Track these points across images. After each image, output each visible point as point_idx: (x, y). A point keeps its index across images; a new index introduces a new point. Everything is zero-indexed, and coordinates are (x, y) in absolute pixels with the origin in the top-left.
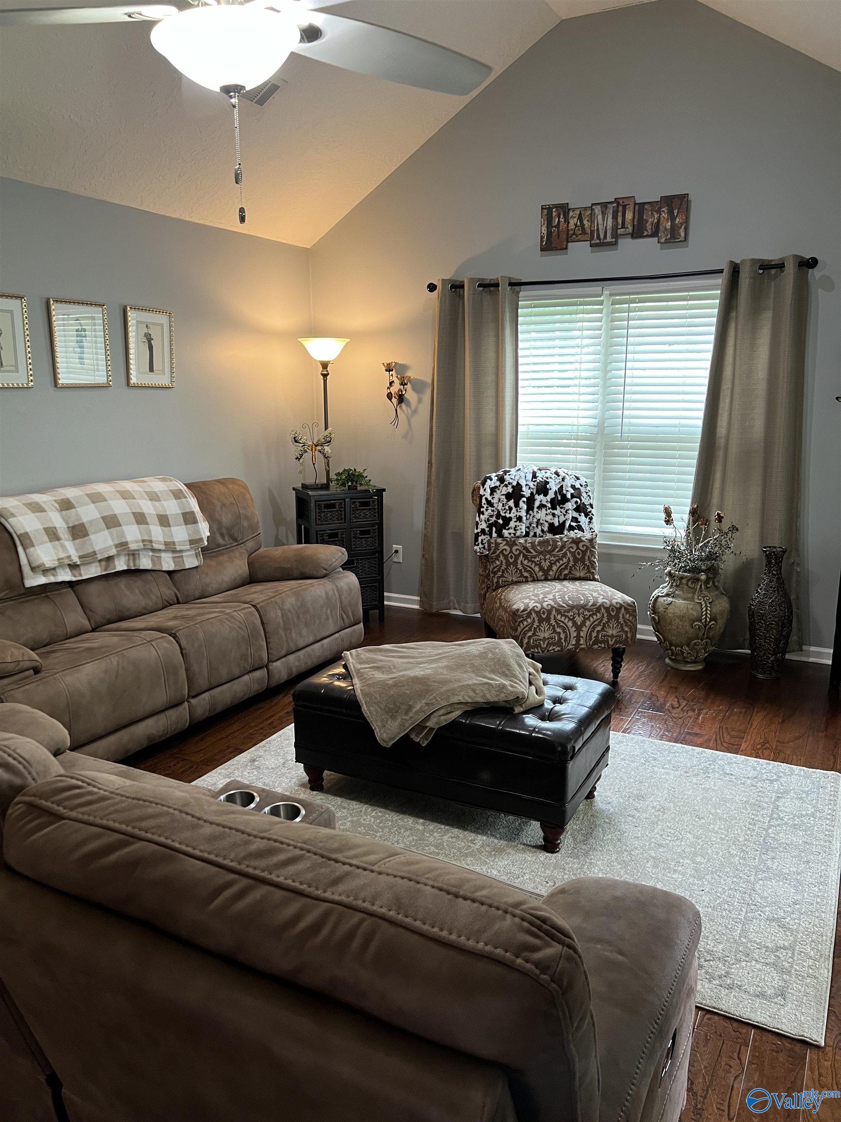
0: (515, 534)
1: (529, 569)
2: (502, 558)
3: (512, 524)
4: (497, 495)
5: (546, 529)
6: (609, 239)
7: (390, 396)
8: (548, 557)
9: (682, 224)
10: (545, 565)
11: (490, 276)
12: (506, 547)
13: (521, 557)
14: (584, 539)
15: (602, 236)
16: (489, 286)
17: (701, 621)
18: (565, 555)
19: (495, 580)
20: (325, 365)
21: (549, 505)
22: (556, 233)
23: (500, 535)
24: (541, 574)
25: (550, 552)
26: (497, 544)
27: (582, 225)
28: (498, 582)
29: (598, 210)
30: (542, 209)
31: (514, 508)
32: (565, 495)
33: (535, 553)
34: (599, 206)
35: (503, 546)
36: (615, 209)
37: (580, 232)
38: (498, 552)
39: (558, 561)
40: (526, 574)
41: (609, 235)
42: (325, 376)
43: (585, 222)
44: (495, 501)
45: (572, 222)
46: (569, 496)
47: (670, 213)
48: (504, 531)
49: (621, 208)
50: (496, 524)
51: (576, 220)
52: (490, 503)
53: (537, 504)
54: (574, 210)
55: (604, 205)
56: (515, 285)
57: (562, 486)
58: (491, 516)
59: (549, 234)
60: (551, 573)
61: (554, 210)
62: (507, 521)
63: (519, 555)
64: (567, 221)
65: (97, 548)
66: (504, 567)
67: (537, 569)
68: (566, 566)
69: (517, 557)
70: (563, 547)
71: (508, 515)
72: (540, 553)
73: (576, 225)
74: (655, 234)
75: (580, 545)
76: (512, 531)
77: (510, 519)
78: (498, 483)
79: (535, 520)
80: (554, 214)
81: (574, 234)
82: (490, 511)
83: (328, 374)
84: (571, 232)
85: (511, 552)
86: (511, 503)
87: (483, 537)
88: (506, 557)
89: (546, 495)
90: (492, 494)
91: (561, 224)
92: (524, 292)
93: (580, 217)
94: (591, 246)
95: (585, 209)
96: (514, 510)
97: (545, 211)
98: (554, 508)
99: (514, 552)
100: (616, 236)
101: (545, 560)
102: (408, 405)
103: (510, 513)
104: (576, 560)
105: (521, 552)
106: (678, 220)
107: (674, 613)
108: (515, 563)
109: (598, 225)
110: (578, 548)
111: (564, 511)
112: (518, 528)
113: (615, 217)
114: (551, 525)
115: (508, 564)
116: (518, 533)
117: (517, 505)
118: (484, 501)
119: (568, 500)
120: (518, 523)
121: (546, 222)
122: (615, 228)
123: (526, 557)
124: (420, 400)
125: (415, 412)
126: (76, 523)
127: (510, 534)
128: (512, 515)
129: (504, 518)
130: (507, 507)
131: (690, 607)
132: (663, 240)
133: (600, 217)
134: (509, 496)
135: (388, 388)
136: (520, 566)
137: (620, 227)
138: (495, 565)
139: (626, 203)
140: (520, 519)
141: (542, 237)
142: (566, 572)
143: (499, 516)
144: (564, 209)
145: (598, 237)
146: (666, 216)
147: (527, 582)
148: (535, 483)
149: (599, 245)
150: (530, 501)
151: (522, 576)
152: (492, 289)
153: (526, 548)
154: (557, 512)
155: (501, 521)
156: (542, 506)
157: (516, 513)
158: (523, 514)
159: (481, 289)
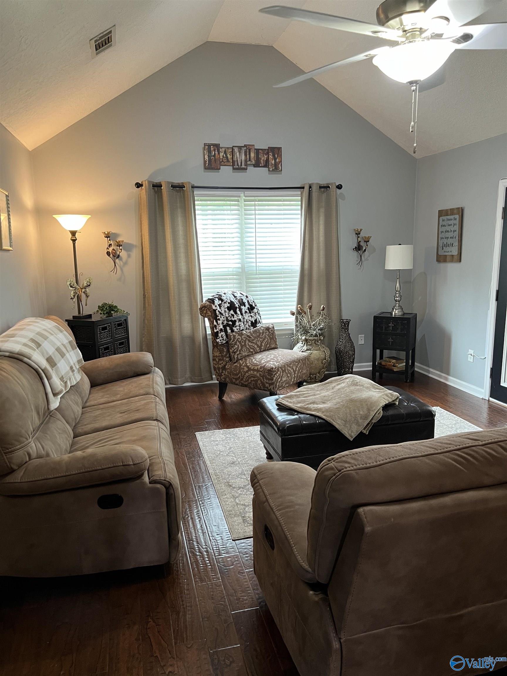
0: (240, 329)
1: (252, 347)
2: (238, 343)
3: (237, 324)
4: (222, 308)
5: (250, 324)
6: (243, 166)
7: (108, 254)
8: (259, 339)
9: (279, 162)
10: (259, 343)
11: (177, 181)
12: (239, 337)
13: (247, 342)
14: (270, 327)
15: (239, 164)
16: (178, 187)
17: (325, 359)
18: (265, 336)
19: (236, 356)
20: (73, 233)
21: (248, 311)
22: (214, 160)
23: (232, 331)
24: (258, 349)
25: (259, 336)
26: (234, 336)
27: (227, 157)
28: (237, 358)
29: (236, 150)
30: (205, 145)
31: (234, 314)
32: (252, 305)
33: (253, 338)
34: (237, 148)
35: (237, 337)
36: (246, 150)
37: (226, 161)
38: (235, 340)
39: (264, 340)
40: (251, 350)
41: (243, 164)
42: (74, 241)
43: (228, 156)
44: (223, 312)
45: (222, 154)
46: (254, 306)
47: (274, 156)
48: (234, 328)
49: (248, 150)
50: (228, 325)
51: (223, 154)
52: (221, 313)
53: (243, 311)
54: (222, 148)
55: (240, 148)
56: (193, 187)
57: (248, 300)
58: (224, 321)
59: (210, 160)
60: (262, 347)
61: (212, 147)
62: (234, 322)
63: (246, 340)
64: (219, 154)
66: (240, 348)
67: (256, 346)
68: (268, 343)
70: (263, 333)
71: (233, 319)
72: (255, 338)
73: (223, 156)
74: (265, 166)
75: (270, 330)
76: (238, 328)
78: (220, 302)
79: (246, 320)
80: (212, 149)
81: (222, 161)
82: (222, 318)
83: (76, 240)
84: (221, 160)
85: (242, 339)
86: (232, 312)
87: (222, 333)
88: (240, 342)
89: (245, 306)
90: (220, 308)
91: (216, 155)
92: (196, 192)
93: (225, 152)
94: (234, 169)
95: (228, 148)
96: (235, 316)
97: (207, 147)
98: (250, 313)
100: (246, 165)
101: (258, 341)
102: (121, 260)
104: (271, 339)
106: (277, 160)
107: (314, 358)
108: (245, 346)
109: (237, 158)
110: (269, 332)
111: (254, 314)
112: (241, 326)
113: (246, 155)
114: (252, 322)
115: (242, 346)
117: (236, 313)
118: (217, 313)
119: (254, 308)
120: (240, 323)
121: (207, 153)
122: (246, 161)
123: (249, 341)
124: (129, 256)
125: (126, 263)
128: (235, 319)
129: (231, 321)
130: (230, 315)
132: (271, 170)
133: (238, 154)
134: (229, 309)
135: (107, 248)
136: (248, 346)
137: (248, 160)
138: (234, 348)
139: (250, 148)
140: (240, 320)
141: (205, 162)
142: (268, 346)
143: (227, 320)
144: (217, 146)
145: (238, 165)
146: (272, 157)
147: (252, 354)
148: (237, 300)
149: (238, 168)
150: (241, 310)
151: (250, 351)
152: (178, 189)
153: (248, 336)
154: (252, 314)
155: (231, 323)
156: (246, 312)
157: (237, 318)
158: (240, 317)
159: (172, 188)
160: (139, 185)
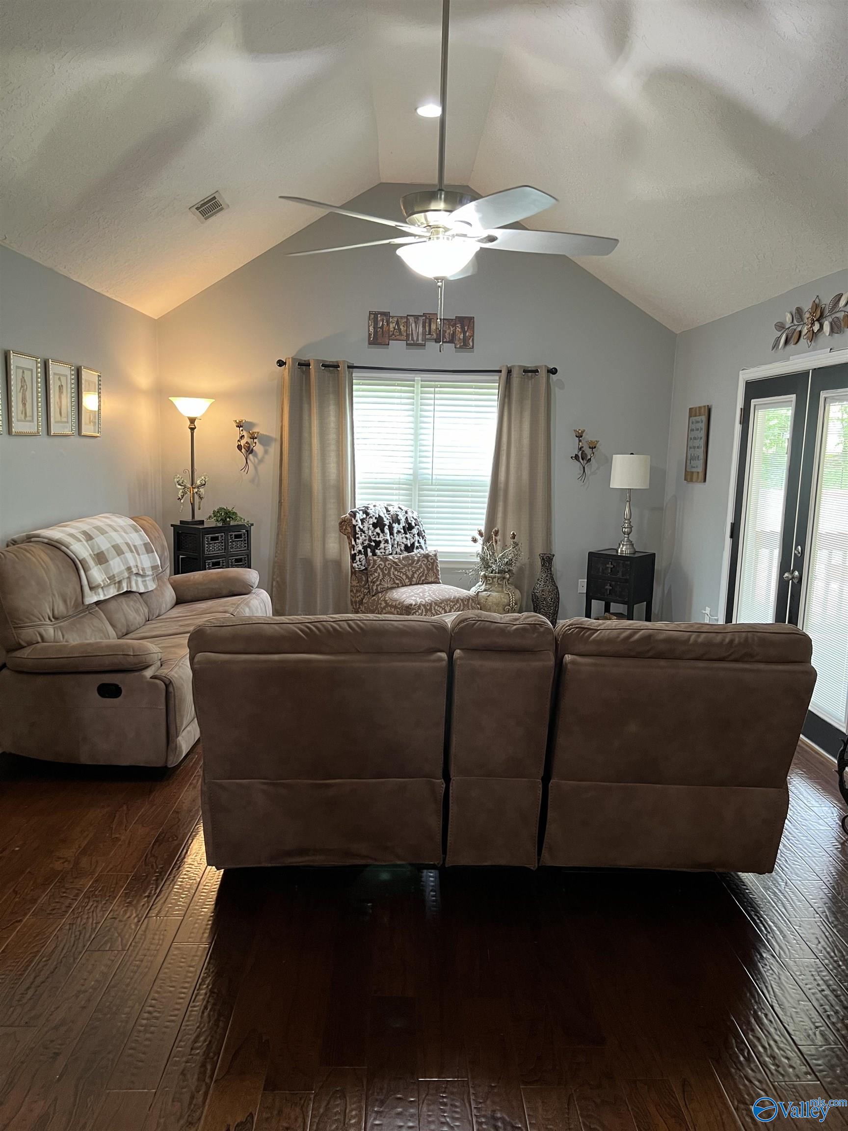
0: (385, 553)
1: (399, 577)
2: (379, 571)
3: (382, 545)
4: (366, 525)
5: (403, 548)
6: (420, 342)
7: (240, 447)
8: (410, 568)
9: (470, 337)
10: (410, 574)
11: (331, 359)
12: (381, 562)
13: (392, 570)
14: (431, 554)
15: (415, 339)
16: (331, 367)
17: (509, 605)
18: (421, 565)
19: (375, 588)
20: (192, 421)
21: (402, 531)
22: (381, 333)
23: (374, 554)
24: (407, 580)
25: (411, 565)
26: (375, 561)
27: (399, 329)
28: (377, 589)
29: (411, 320)
30: (370, 314)
31: (381, 534)
32: (411, 524)
33: (402, 566)
34: (412, 318)
35: (379, 562)
36: (424, 321)
37: (398, 334)
38: (376, 567)
39: (417, 570)
40: (397, 582)
41: (420, 338)
42: (192, 429)
43: (402, 327)
44: (365, 529)
45: (392, 326)
46: (414, 525)
47: (463, 328)
48: (377, 551)
49: (428, 321)
50: (369, 546)
51: (394, 324)
52: (362, 530)
53: (395, 531)
54: (393, 317)
55: (417, 317)
56: (351, 367)
57: (407, 517)
58: (365, 540)
59: (376, 332)
60: (414, 580)
61: (379, 316)
62: (378, 543)
63: (391, 568)
64: (388, 325)
65: (115, 572)
66: (381, 577)
67: (404, 577)
68: (423, 574)
69: (390, 569)
70: (418, 561)
71: (378, 539)
72: (405, 566)
73: (394, 328)
74: (451, 341)
75: (429, 559)
76: (382, 551)
77: (380, 542)
78: (365, 516)
79: (396, 542)
80: (379, 318)
81: (393, 334)
82: (363, 537)
83: (195, 428)
84: (391, 333)
85: (385, 566)
86: (378, 530)
87: (360, 556)
88: (382, 570)
89: (399, 524)
90: (362, 524)
91: (385, 326)
92: (356, 374)
93: (397, 323)
94: (407, 344)
95: (401, 317)
96: (381, 535)
97: (372, 316)
98: (405, 533)
99: (387, 565)
100: (425, 340)
101: (409, 570)
102: (256, 455)
103: (379, 537)
104: (428, 570)
105: (392, 566)
106: (467, 334)
107: (492, 602)
108: (389, 574)
109: (412, 330)
110: (428, 561)
111: (412, 535)
112: (387, 548)
113: (424, 327)
114: (406, 546)
115: (384, 575)
116: (387, 552)
117: (383, 531)
118: (357, 529)
119: (413, 528)
120: (386, 545)
121: (373, 324)
122: (424, 334)
123: (396, 569)
124: (266, 452)
125: (261, 461)
126: (99, 551)
127: (381, 553)
128: (381, 539)
129: (375, 541)
130: (375, 533)
131: (502, 596)
132: (458, 346)
133: (413, 325)
134: (375, 525)
135: (239, 441)
136: (392, 576)
137: (427, 333)
138: (374, 576)
139: (431, 317)
140: (386, 541)
141: (370, 335)
142: (423, 578)
143: (370, 540)
144: (386, 314)
145: (413, 339)
146: (460, 330)
147: (398, 587)
148: (390, 515)
149: (413, 345)
150: (391, 528)
151: (395, 583)
152: (331, 369)
153: (394, 562)
154: (408, 536)
155: (373, 544)
156: (399, 532)
157: (383, 538)
158: (388, 537)
159: (323, 368)
160: (281, 363)
